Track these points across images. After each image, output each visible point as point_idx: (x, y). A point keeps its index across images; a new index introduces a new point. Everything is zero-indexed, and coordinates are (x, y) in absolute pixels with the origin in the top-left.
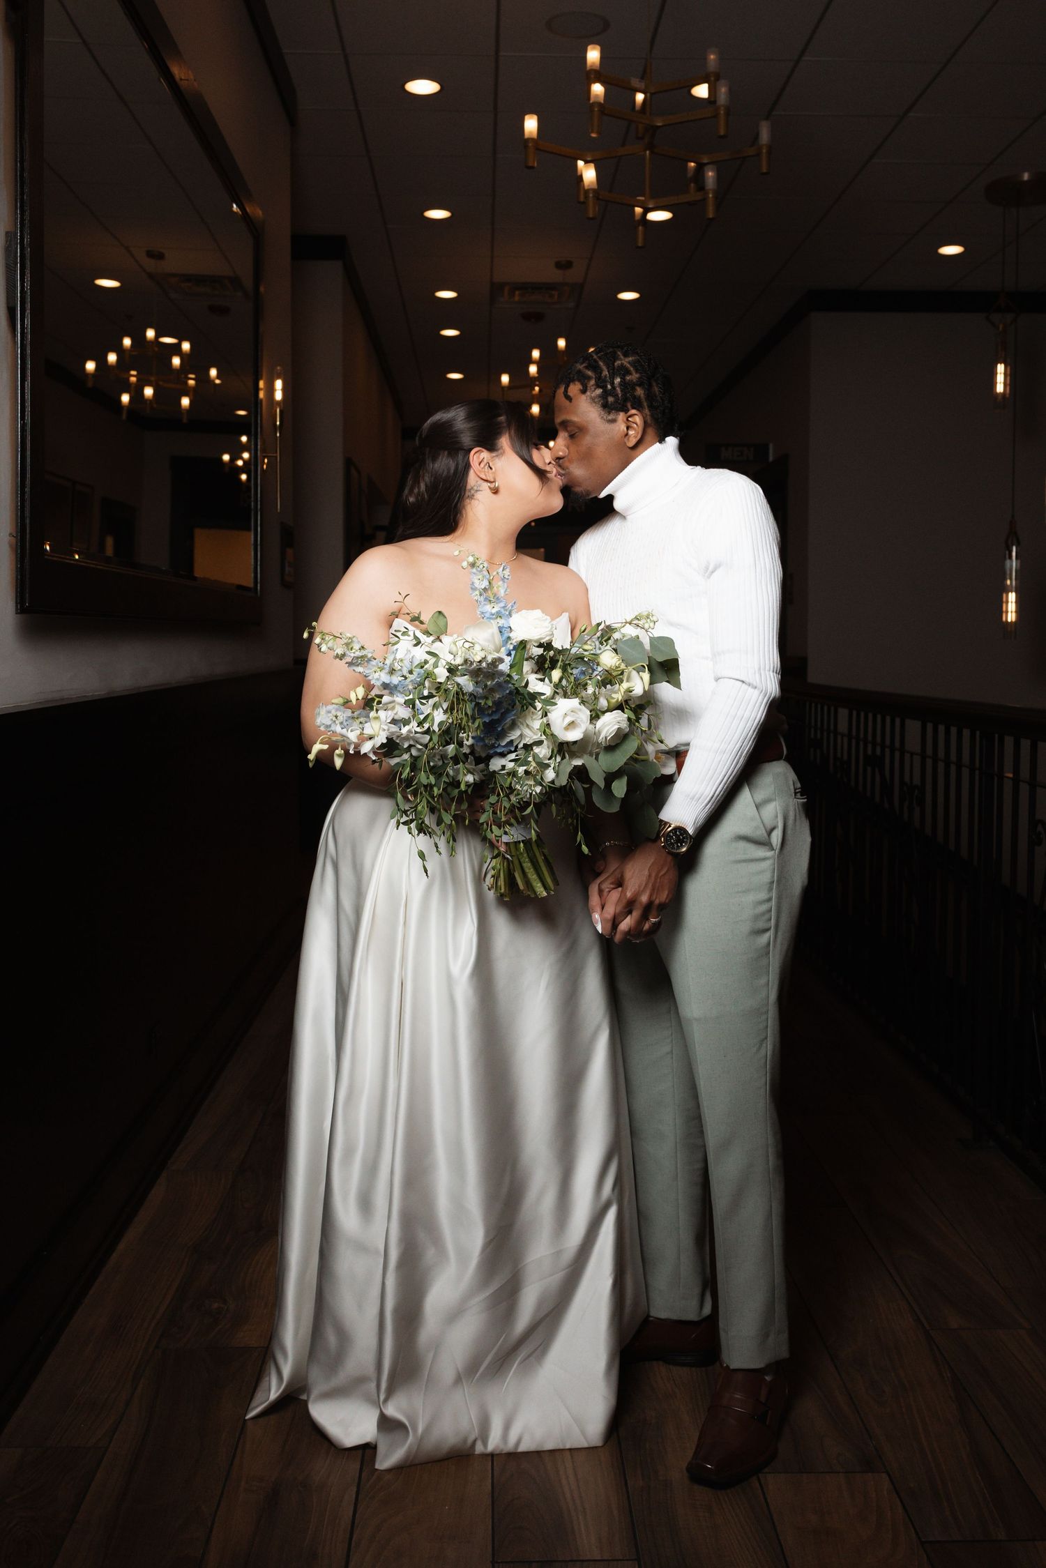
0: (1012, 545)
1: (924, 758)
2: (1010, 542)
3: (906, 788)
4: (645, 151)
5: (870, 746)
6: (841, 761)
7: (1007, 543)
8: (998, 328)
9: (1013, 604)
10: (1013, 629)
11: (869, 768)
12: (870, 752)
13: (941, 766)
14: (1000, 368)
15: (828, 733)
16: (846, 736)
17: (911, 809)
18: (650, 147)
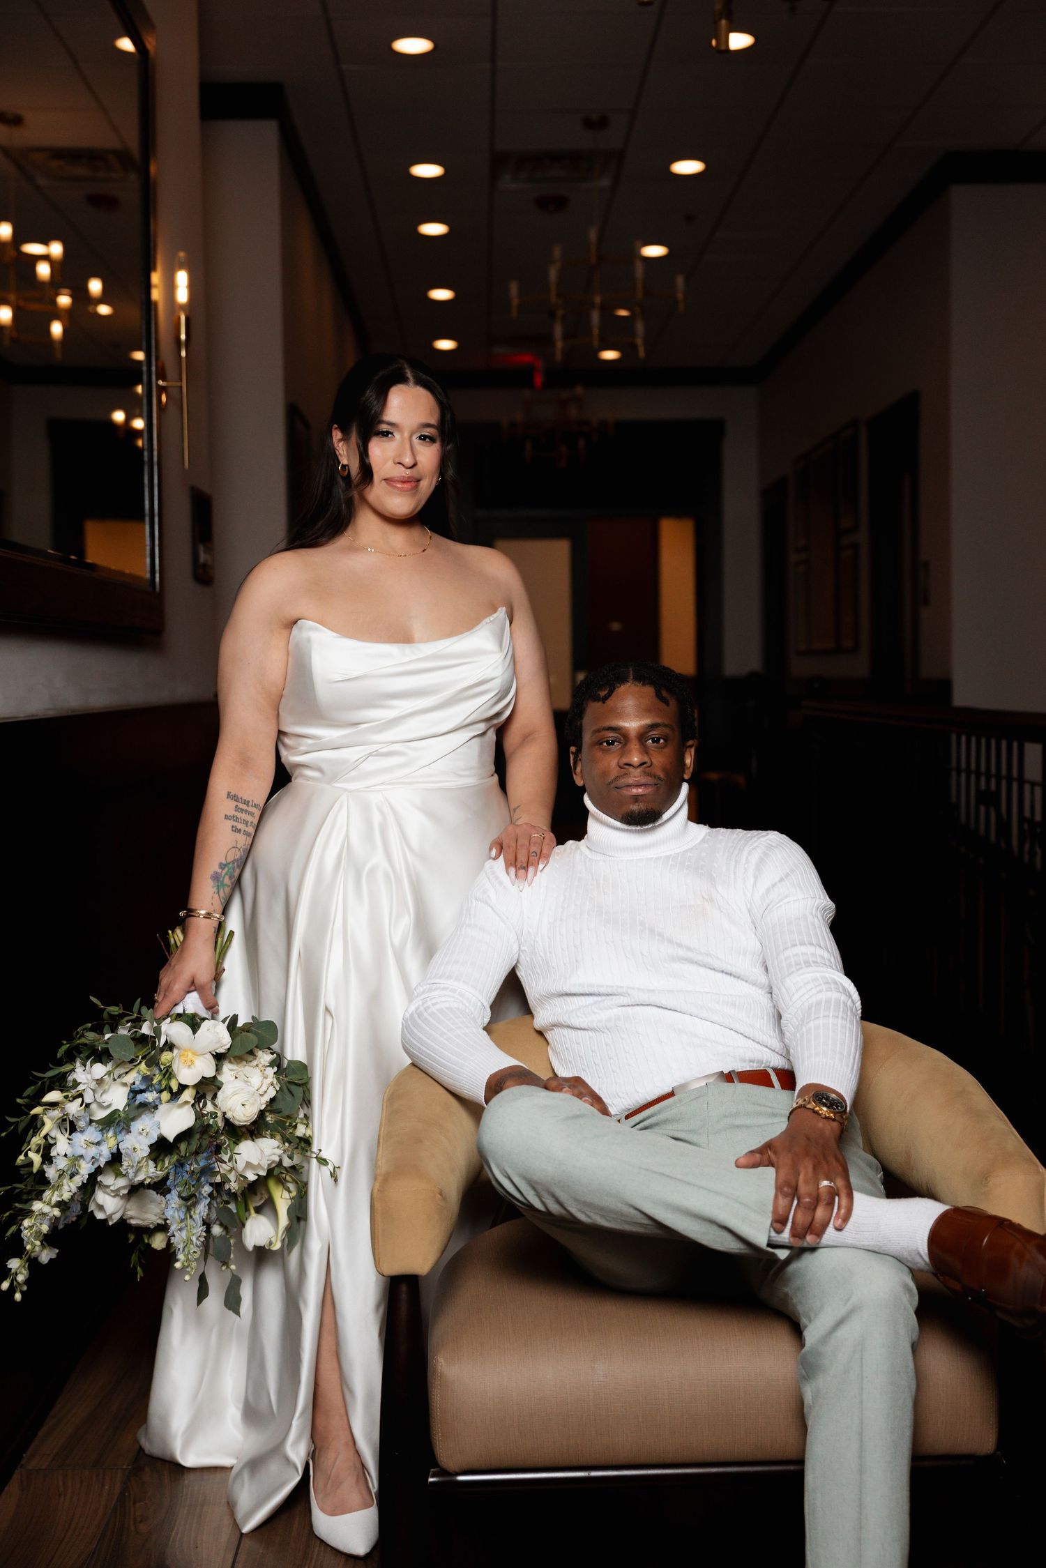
6: (1032, 823)
15: (1009, 781)
16: (1038, 784)
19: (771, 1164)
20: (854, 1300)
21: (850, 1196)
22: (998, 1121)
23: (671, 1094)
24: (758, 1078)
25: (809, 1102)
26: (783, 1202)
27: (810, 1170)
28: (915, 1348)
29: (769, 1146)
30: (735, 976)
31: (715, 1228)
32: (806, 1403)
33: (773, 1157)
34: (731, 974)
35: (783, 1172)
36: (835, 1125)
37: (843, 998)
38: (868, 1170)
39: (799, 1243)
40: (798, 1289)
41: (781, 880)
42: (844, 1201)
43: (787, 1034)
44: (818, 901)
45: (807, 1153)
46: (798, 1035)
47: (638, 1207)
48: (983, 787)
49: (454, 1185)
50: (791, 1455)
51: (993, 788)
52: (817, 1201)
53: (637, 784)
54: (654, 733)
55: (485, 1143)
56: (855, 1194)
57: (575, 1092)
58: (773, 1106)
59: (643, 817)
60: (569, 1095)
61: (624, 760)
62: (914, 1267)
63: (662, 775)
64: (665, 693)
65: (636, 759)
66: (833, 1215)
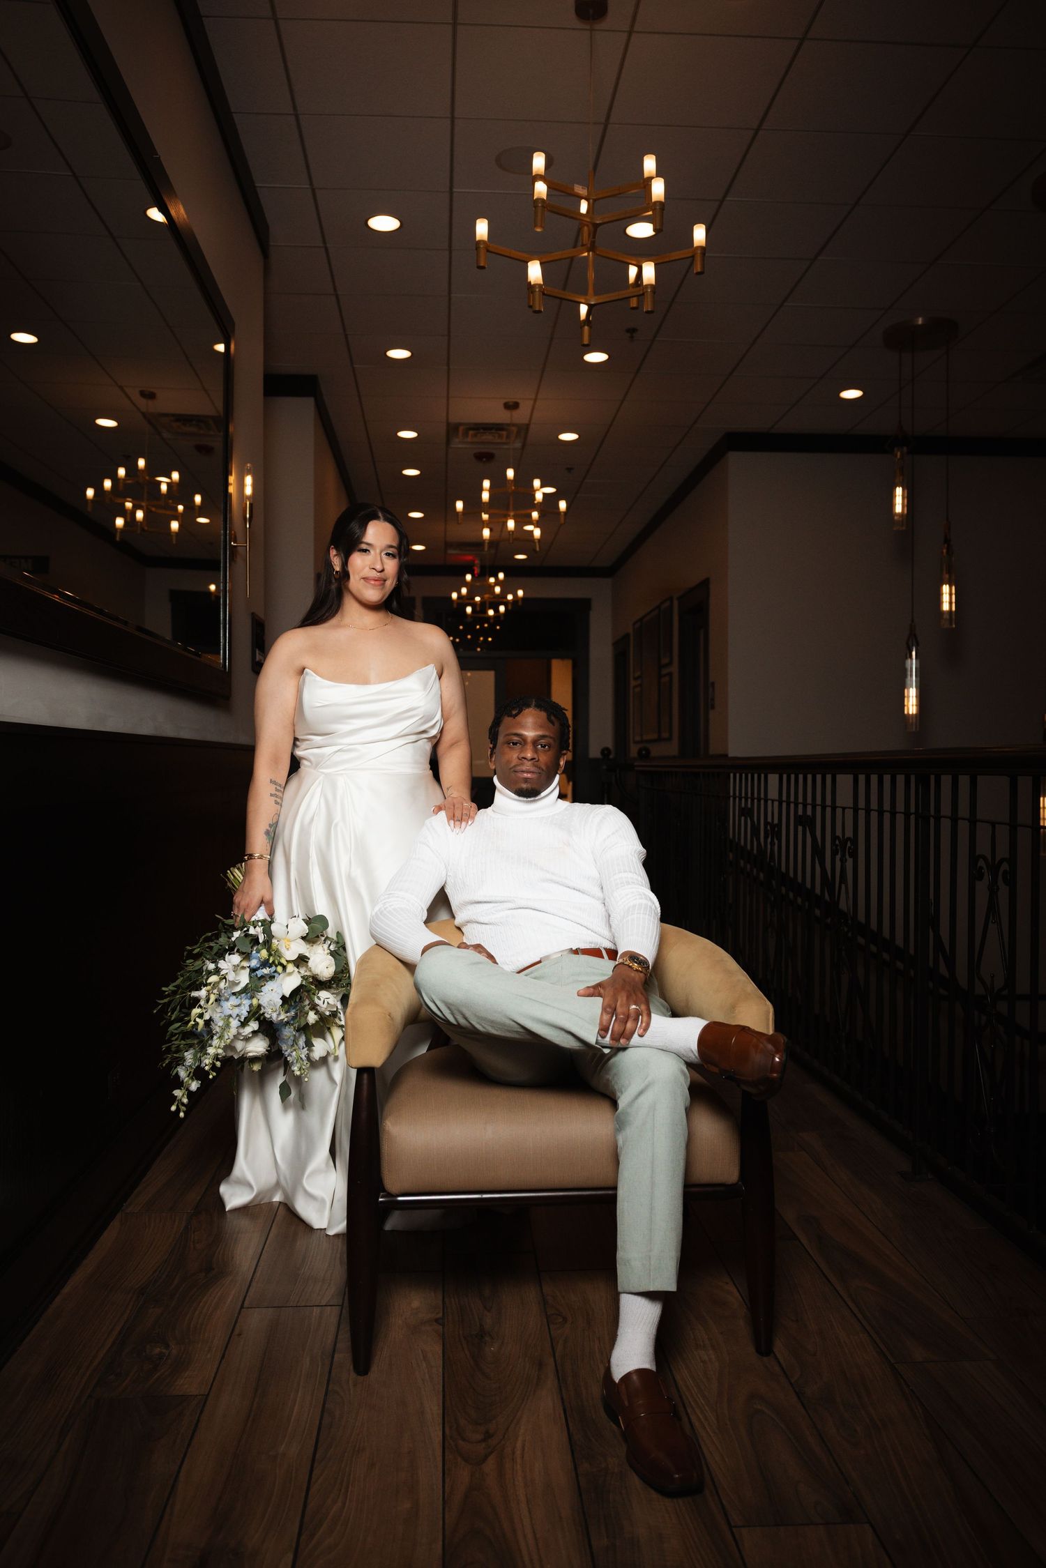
0: (913, 646)
1: (856, 810)
2: (911, 645)
3: (837, 842)
4: (588, 252)
5: (800, 807)
6: (772, 825)
7: (907, 644)
8: (896, 456)
9: (915, 699)
10: (914, 721)
11: (800, 828)
12: (800, 812)
13: (874, 816)
14: (899, 491)
15: (759, 800)
16: (776, 800)
17: (843, 861)
18: (592, 248)
19: (600, 995)
20: (649, 1079)
21: (649, 1015)
22: (742, 977)
23: (539, 962)
24: (595, 953)
25: (626, 961)
26: (606, 1017)
27: (625, 998)
28: (688, 1111)
29: (599, 985)
30: (582, 892)
31: (563, 1033)
32: (619, 1146)
33: (602, 991)
34: (579, 891)
35: (607, 1000)
36: (642, 975)
37: (650, 903)
38: (662, 1008)
39: (616, 1045)
40: (615, 1074)
41: (613, 834)
42: (645, 1018)
43: (613, 925)
44: (635, 847)
45: (623, 988)
46: (621, 925)
47: (515, 1020)
48: (743, 805)
49: (399, 1013)
50: (610, 1183)
51: (749, 806)
52: (628, 1017)
53: (528, 772)
54: (543, 741)
55: (419, 979)
56: (653, 1015)
57: (477, 950)
58: (604, 969)
59: (529, 792)
60: (472, 951)
61: (523, 755)
62: (688, 1061)
63: (544, 768)
64: (553, 718)
65: (529, 755)
66: (638, 1026)
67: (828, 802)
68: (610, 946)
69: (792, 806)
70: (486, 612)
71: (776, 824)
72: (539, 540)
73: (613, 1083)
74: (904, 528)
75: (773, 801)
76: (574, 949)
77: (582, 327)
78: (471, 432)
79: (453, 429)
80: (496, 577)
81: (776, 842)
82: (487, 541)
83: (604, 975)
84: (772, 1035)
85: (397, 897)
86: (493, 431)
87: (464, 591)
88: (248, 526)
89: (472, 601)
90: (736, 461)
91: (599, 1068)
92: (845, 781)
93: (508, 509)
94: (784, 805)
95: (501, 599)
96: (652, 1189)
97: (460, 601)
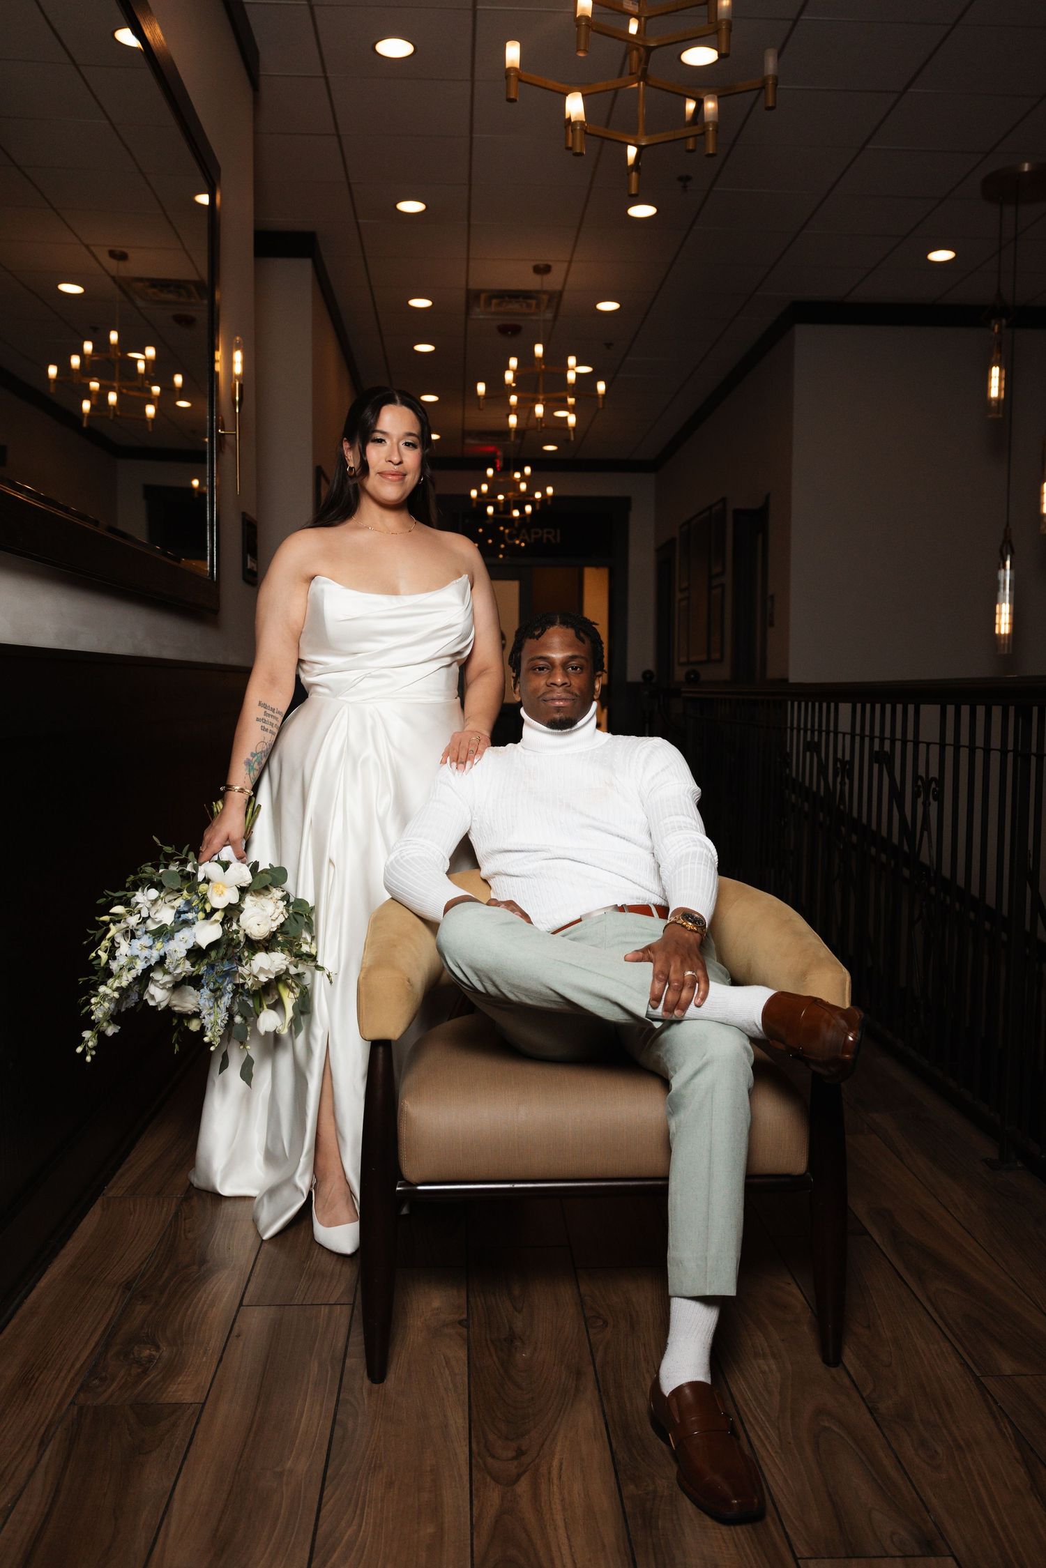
0: (1007, 554)
1: (943, 746)
2: (1004, 553)
3: (920, 783)
4: (639, 82)
5: (877, 741)
6: (843, 762)
7: (1001, 552)
8: (993, 329)
9: (1008, 616)
10: (1007, 642)
11: (876, 766)
12: (876, 748)
13: (964, 753)
14: (995, 371)
15: (828, 733)
16: (848, 734)
17: (926, 805)
18: (644, 77)
19: (650, 960)
20: (708, 1056)
21: (707, 983)
22: (812, 938)
23: (580, 920)
24: (644, 910)
25: (679, 919)
26: (658, 985)
27: (679, 963)
28: (751, 1093)
29: (649, 948)
30: (627, 840)
31: (608, 1003)
32: (671, 1131)
33: (652, 955)
34: (624, 838)
35: (659, 965)
36: (697, 935)
37: (705, 851)
39: (668, 1016)
40: (668, 1051)
41: (662, 771)
42: (702, 986)
43: (664, 877)
44: (689, 785)
45: (676, 952)
46: (672, 877)
47: (553, 988)
48: (809, 739)
49: (419, 978)
50: (660, 1173)
51: (816, 739)
52: (683, 985)
53: (559, 699)
54: (574, 663)
55: (442, 941)
56: (710, 982)
57: (509, 908)
58: (653, 929)
59: (563, 723)
60: (504, 909)
61: (551, 681)
62: (752, 1036)
63: (578, 693)
64: (582, 635)
65: (559, 680)
66: (695, 996)
67: (910, 736)
68: (659, 901)
69: (867, 740)
70: (510, 513)
71: (847, 761)
72: (574, 429)
73: (665, 1060)
74: (1000, 416)
75: (844, 734)
76: (619, 905)
77: (629, 174)
78: (494, 301)
79: (473, 297)
80: (522, 472)
81: (847, 781)
82: (513, 430)
83: (653, 935)
84: (849, 1008)
85: (416, 844)
86: (521, 299)
87: (485, 488)
88: (237, 411)
89: (494, 500)
90: (805, 336)
91: (648, 1043)
92: (930, 713)
93: (536, 391)
94: (858, 739)
95: (527, 498)
96: (709, 1181)
97: (480, 500)
